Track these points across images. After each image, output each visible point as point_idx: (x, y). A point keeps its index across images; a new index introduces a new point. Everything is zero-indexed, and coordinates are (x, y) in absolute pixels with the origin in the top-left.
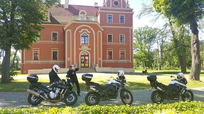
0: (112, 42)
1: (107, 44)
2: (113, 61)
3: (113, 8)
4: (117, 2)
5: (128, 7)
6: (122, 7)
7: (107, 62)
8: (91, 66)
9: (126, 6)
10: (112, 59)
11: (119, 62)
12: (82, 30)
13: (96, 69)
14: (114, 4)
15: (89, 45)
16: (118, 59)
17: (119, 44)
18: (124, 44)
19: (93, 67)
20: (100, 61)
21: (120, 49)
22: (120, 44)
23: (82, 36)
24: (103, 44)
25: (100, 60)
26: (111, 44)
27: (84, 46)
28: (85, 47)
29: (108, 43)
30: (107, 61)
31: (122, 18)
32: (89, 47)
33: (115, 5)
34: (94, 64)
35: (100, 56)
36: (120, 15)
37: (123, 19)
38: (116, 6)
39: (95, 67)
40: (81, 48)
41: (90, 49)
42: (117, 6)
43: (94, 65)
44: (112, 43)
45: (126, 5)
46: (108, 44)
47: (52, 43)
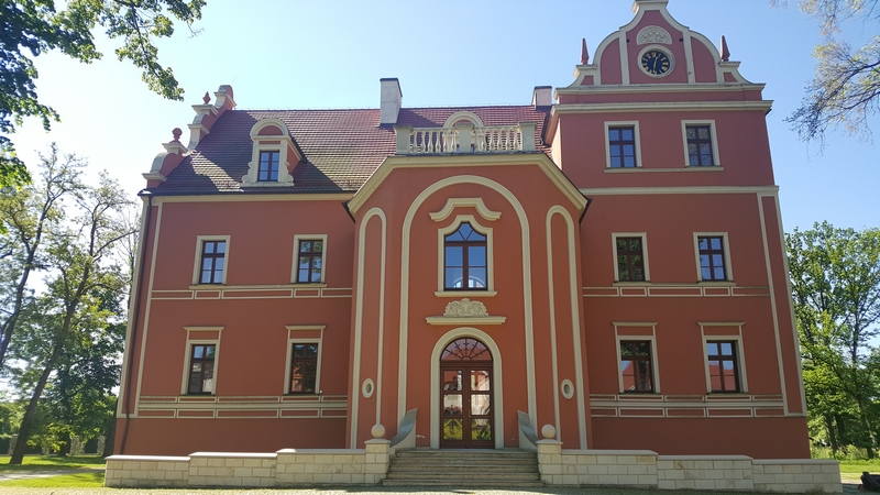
0: (643, 280)
1: (615, 292)
2: (660, 404)
3: (638, 88)
4: (663, 55)
5: (729, 77)
6: (692, 78)
7: (623, 412)
8: (512, 441)
9: (720, 72)
10: (652, 391)
11: (706, 414)
12: (452, 203)
13: (541, 458)
14: (640, 65)
15: (491, 293)
16: (698, 390)
17: (698, 291)
18: (726, 291)
19: (525, 443)
20: (569, 406)
21: (702, 325)
22: (703, 294)
23: (447, 244)
24: (585, 292)
25: (569, 396)
26: (642, 292)
27: (459, 299)
28: (466, 304)
29: (621, 289)
30: (621, 405)
31: (699, 139)
32: (492, 307)
33: (649, 74)
34: (528, 424)
35: (567, 371)
36: (684, 123)
37: (709, 141)
38: (656, 75)
39: (532, 446)
40: (441, 314)
41: (501, 320)
42: (663, 75)
43: (528, 430)
44: (646, 289)
45: (717, 68)
46: (620, 294)
47: (293, 295)
